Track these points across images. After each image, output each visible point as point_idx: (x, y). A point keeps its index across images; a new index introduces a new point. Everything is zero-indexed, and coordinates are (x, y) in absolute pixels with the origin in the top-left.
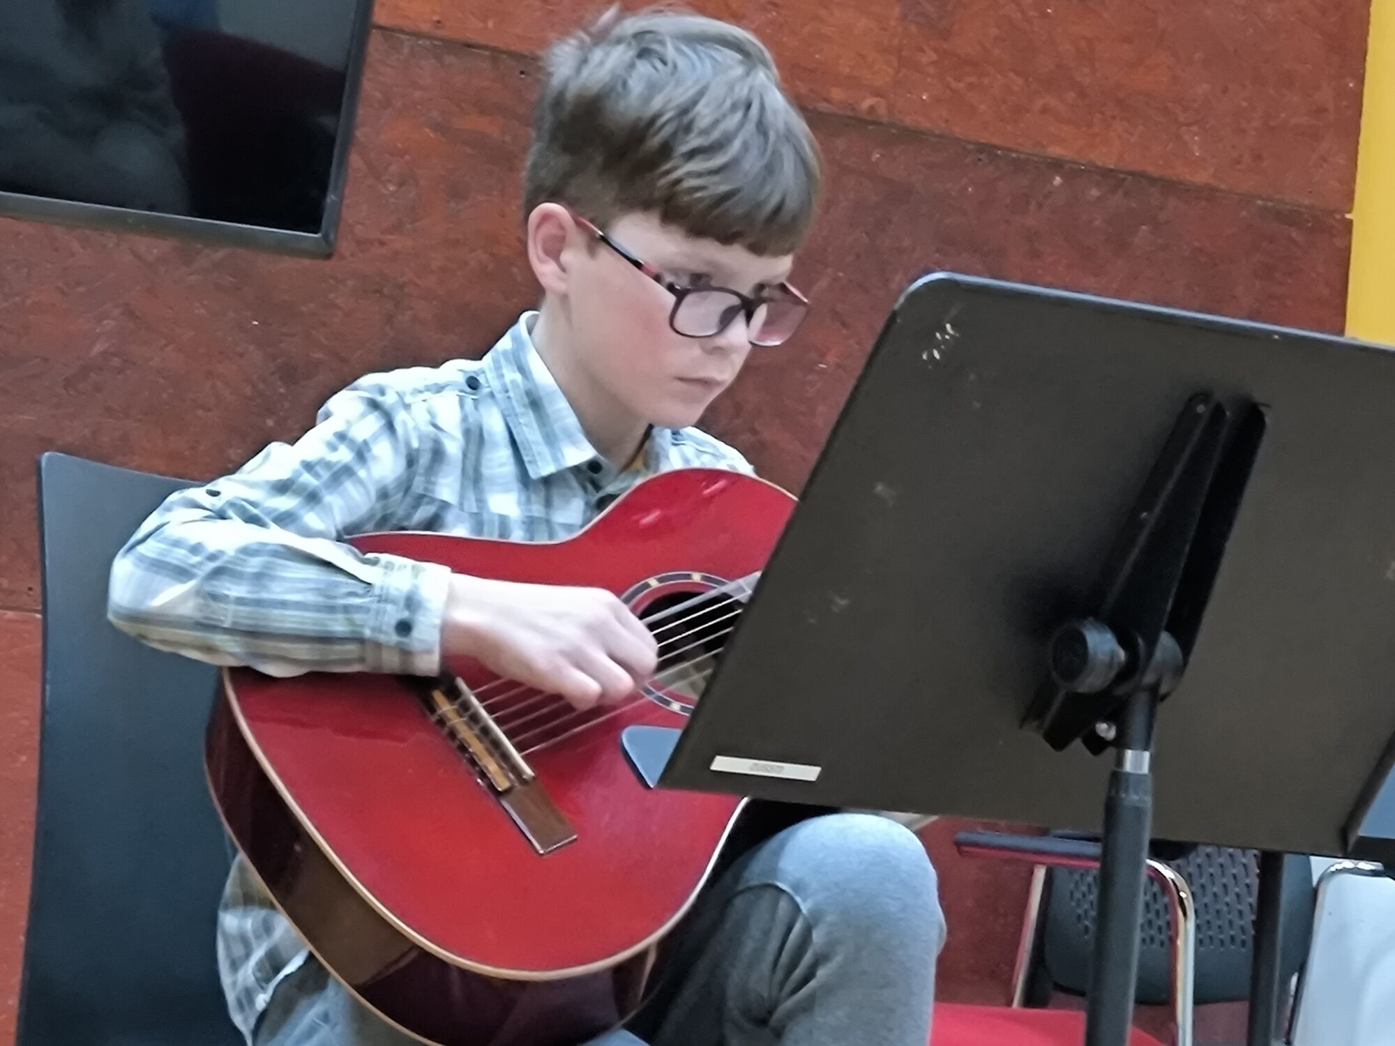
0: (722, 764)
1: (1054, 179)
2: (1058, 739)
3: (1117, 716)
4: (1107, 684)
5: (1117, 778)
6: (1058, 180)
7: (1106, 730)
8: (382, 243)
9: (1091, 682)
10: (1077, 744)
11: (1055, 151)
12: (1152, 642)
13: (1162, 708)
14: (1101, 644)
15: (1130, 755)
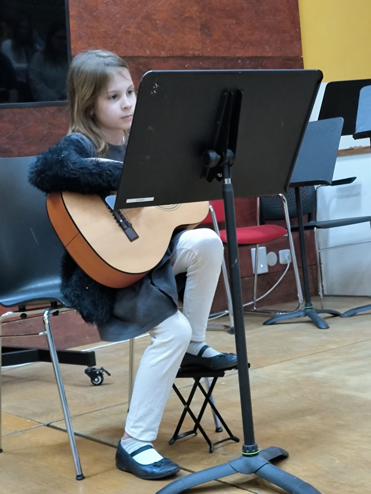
0: (129, 201)
1: (239, 61)
2: (210, 180)
3: (222, 171)
4: (217, 164)
5: (224, 186)
7: (220, 175)
9: (213, 165)
10: (215, 179)
11: (238, 55)
12: (226, 153)
13: (231, 168)
14: (213, 155)
15: (226, 180)
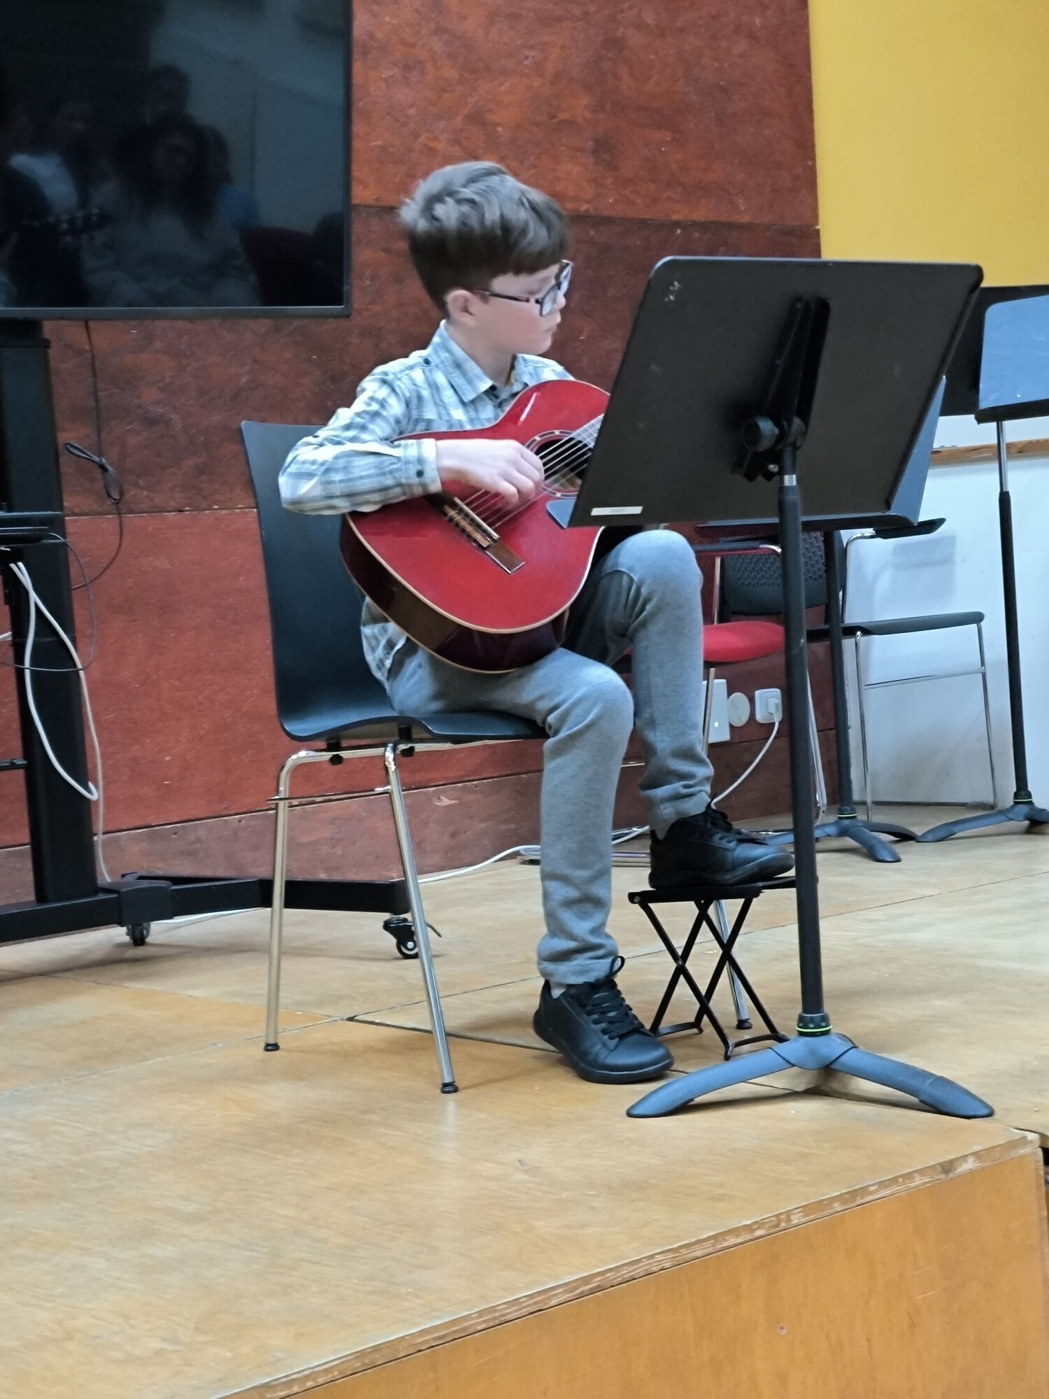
0: (596, 512)
1: (676, 231)
2: (750, 477)
3: (778, 460)
4: (771, 445)
5: (782, 489)
6: (679, 231)
7: (773, 468)
8: (368, 310)
9: (765, 445)
10: (760, 478)
11: (675, 217)
12: (790, 423)
13: (798, 452)
14: (766, 426)
15: (786, 477)
